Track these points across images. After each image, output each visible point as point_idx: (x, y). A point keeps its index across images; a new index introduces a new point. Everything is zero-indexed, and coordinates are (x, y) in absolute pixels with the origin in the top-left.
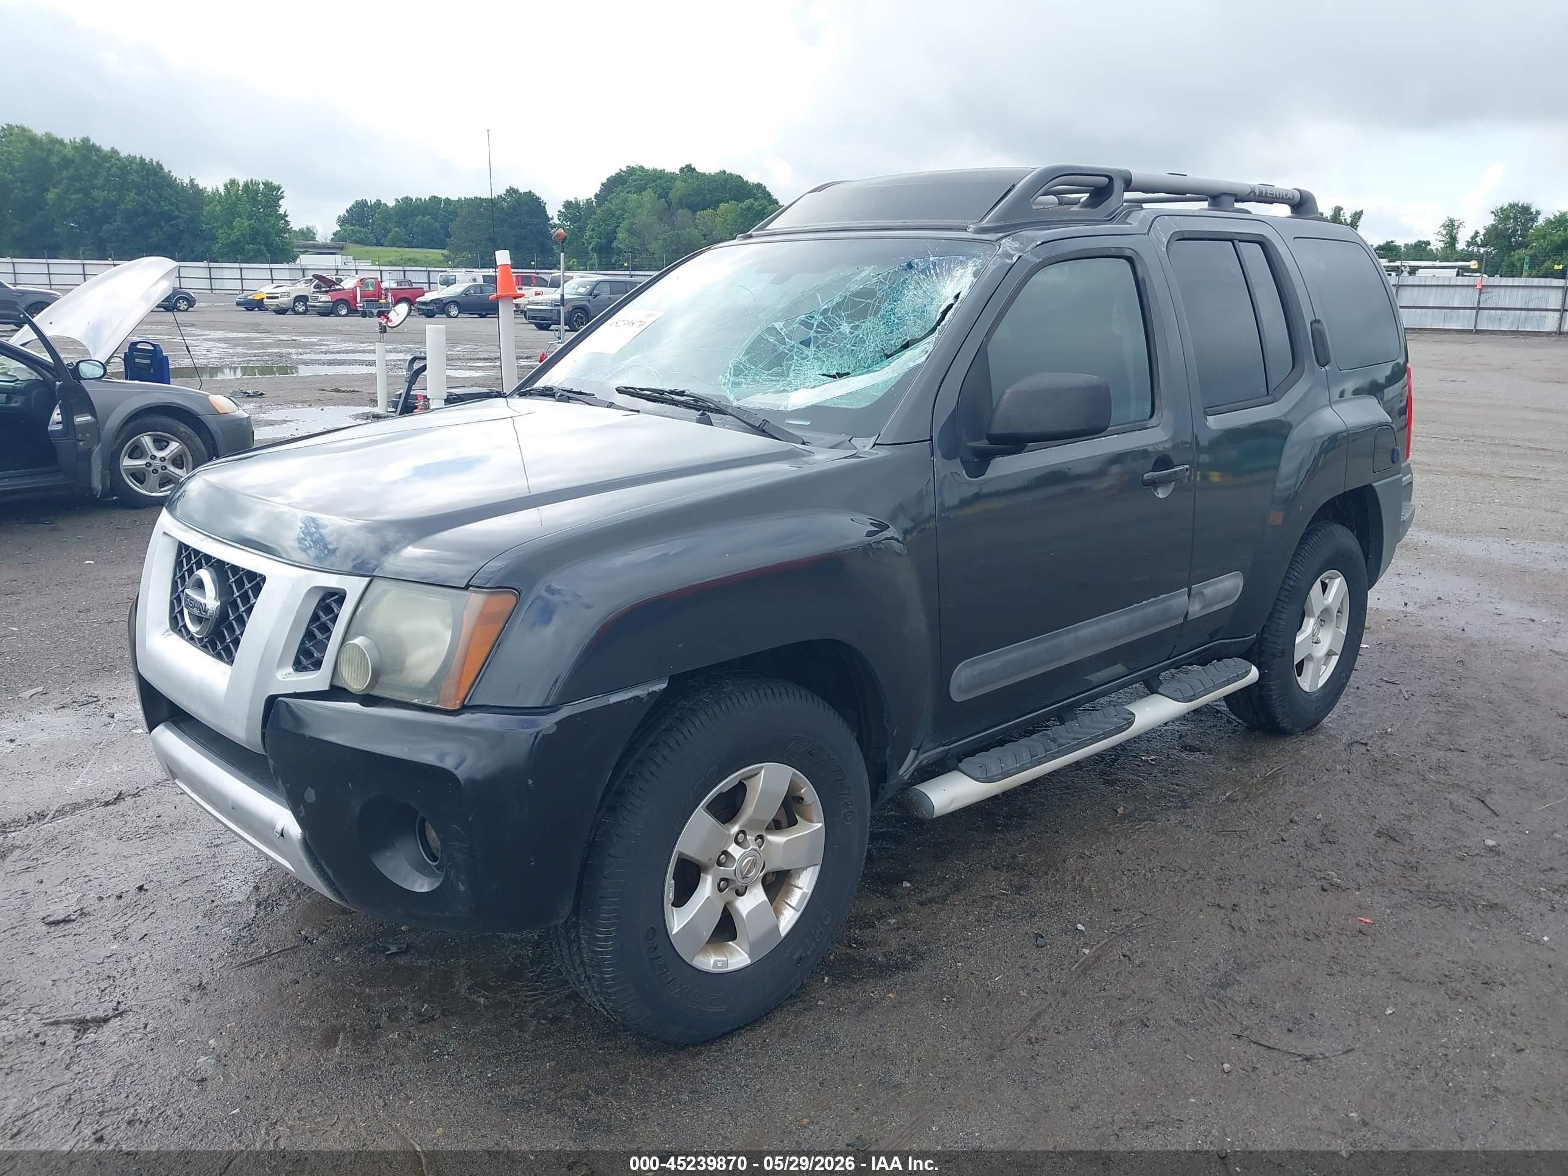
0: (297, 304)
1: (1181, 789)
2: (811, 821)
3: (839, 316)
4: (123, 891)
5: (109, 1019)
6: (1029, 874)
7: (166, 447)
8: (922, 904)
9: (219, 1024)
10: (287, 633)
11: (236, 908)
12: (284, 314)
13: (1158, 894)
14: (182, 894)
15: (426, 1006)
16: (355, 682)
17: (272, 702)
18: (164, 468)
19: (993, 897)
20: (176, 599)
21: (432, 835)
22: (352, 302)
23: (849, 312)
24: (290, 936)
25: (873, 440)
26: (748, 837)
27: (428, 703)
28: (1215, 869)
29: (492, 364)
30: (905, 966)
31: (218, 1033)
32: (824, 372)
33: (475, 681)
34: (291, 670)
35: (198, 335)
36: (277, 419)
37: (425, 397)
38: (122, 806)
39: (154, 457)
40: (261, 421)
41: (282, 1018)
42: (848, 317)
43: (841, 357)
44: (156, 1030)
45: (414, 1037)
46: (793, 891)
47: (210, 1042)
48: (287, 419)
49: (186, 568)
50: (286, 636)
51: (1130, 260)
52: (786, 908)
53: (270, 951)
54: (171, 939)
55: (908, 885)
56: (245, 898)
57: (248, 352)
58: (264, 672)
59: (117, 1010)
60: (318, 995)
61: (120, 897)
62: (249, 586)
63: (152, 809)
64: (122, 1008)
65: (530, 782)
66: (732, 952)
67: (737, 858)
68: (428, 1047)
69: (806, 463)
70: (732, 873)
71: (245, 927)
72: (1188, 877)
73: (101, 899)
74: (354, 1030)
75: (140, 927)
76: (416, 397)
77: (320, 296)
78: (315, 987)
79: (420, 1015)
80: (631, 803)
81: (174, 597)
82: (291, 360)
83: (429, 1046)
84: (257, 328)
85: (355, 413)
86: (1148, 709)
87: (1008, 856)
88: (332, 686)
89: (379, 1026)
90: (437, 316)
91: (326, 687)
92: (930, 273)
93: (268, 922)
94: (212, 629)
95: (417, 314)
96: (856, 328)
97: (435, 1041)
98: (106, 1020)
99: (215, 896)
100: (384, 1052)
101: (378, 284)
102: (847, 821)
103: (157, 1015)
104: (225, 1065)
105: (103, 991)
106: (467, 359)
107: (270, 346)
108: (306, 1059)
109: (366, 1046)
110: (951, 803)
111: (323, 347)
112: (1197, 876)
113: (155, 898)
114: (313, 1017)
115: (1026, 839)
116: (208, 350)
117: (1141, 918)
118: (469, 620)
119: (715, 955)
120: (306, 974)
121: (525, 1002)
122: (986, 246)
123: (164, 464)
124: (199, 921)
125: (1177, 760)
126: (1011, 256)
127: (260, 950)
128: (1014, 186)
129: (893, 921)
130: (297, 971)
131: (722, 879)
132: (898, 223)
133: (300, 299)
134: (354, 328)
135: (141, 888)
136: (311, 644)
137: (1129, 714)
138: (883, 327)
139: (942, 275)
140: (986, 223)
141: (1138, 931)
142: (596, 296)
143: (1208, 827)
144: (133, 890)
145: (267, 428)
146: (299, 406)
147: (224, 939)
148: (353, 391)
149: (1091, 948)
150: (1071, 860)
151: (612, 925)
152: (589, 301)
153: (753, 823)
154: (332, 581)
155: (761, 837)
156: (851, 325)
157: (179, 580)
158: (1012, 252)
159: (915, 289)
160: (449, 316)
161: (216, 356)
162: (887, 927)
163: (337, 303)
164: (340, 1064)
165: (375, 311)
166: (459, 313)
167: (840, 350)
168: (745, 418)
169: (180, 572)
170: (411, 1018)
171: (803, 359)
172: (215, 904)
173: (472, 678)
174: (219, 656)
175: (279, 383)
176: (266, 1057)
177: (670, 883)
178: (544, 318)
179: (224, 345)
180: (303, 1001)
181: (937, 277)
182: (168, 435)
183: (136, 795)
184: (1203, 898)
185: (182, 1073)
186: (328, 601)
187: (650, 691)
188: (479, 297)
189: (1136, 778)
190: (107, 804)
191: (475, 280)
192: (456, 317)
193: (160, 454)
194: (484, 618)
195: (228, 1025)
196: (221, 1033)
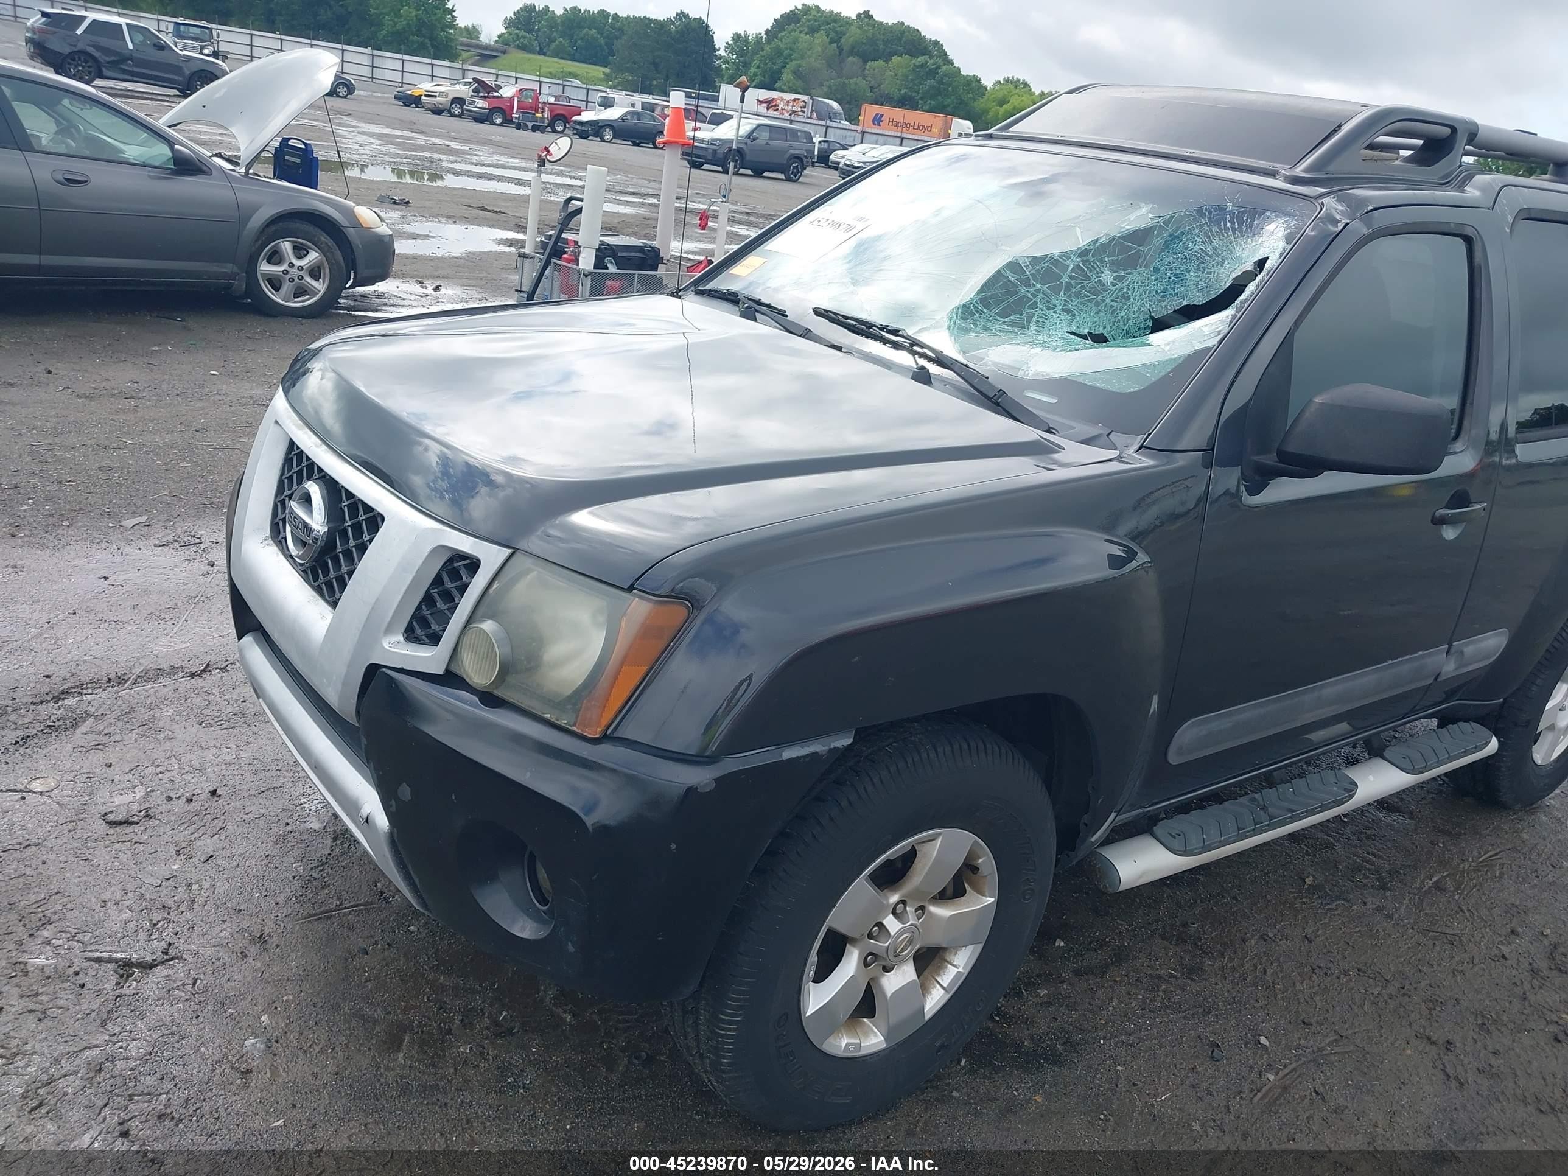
0: (453, 106)
1: (1378, 862)
2: (983, 895)
3: (1102, 261)
4: (195, 792)
5: (156, 966)
6: (1204, 952)
7: (305, 255)
8: (1077, 973)
9: (275, 995)
10: (402, 594)
11: (311, 838)
12: (439, 114)
13: (1355, 1007)
14: (256, 808)
15: (504, 1013)
16: (478, 673)
17: (373, 670)
18: (301, 278)
19: (1159, 977)
20: (280, 505)
21: (542, 875)
22: (507, 113)
23: (1115, 258)
24: (364, 888)
25: (1139, 439)
26: (908, 909)
27: (563, 722)
28: (1423, 984)
29: (641, 200)
30: (1055, 1059)
31: (271, 1008)
32: (1074, 329)
33: (624, 707)
34: (401, 638)
35: (353, 127)
36: (420, 233)
37: (576, 243)
38: (207, 682)
39: (291, 265)
40: (404, 233)
41: (344, 1000)
42: (1112, 263)
43: (1097, 313)
44: (206, 989)
45: (488, 1054)
46: (946, 968)
47: (263, 1018)
48: (431, 234)
49: (295, 469)
50: (400, 597)
51: (1468, 240)
52: (935, 987)
53: (341, 904)
54: (238, 866)
55: (1062, 944)
56: (322, 826)
57: (401, 152)
58: (369, 633)
59: (167, 954)
60: (387, 975)
61: (190, 801)
62: (364, 517)
63: (237, 690)
64: (172, 952)
65: (674, 846)
66: (867, 1033)
67: (892, 933)
68: (502, 1072)
69: (1055, 462)
70: (885, 950)
71: (318, 866)
72: (1391, 990)
73: (169, 799)
74: (422, 1032)
75: (207, 844)
76: (566, 241)
77: (477, 101)
78: (384, 963)
79: (497, 1024)
80: (785, 871)
81: (278, 500)
82: (441, 167)
83: (504, 1070)
84: (411, 126)
85: (499, 237)
86: (1371, 778)
87: (1178, 923)
88: (447, 671)
89: (449, 1032)
90: (590, 138)
91: (440, 671)
92: (1225, 225)
93: (343, 864)
94: (315, 556)
95: (571, 133)
96: (1120, 279)
97: (510, 1064)
98: (152, 966)
99: (291, 817)
100: (452, 1070)
101: (536, 99)
102: (1025, 899)
103: (209, 968)
104: (275, 1055)
105: (155, 925)
106: (617, 192)
107: (422, 148)
108: (365, 1062)
109: (432, 1057)
110: (1140, 877)
111: (474, 157)
112: (1403, 991)
113: (227, 808)
114: (378, 1005)
115: (1199, 901)
116: (361, 145)
117: (1336, 1040)
118: (628, 629)
119: (848, 1037)
120: (376, 943)
121: (616, 1029)
122: (1302, 203)
123: (301, 273)
124: (268, 848)
125: (1373, 820)
126: (1336, 222)
127: (331, 900)
128: (1340, 126)
129: (1044, 992)
130: (368, 937)
131: (871, 954)
132: (1185, 152)
133: (459, 101)
134: (506, 140)
135: (214, 793)
136: (429, 612)
137: (1351, 783)
138: (1155, 283)
139: (1241, 231)
140: (1305, 171)
141: (1333, 1058)
142: (754, 140)
143: (1412, 921)
144: (206, 795)
145: (409, 241)
146: (444, 220)
147: (294, 877)
148: (500, 212)
149: (1277, 1074)
150: (1253, 941)
151: (740, 1008)
152: (746, 144)
153: (917, 894)
154: (465, 544)
155: (922, 908)
156: (1115, 274)
157: (286, 481)
158: (1338, 217)
159: (1202, 242)
160: (603, 140)
161: (368, 152)
162: (1036, 1000)
163: (493, 110)
164: (402, 1077)
165: (530, 125)
166: (613, 137)
167: (1097, 304)
168: (975, 382)
169: (289, 471)
170: (487, 1028)
171: (1049, 309)
172: (289, 828)
173: (620, 703)
174: (318, 590)
175: (427, 192)
176: (321, 1051)
177: (813, 958)
178: (698, 156)
179: (377, 142)
180: (370, 980)
181: (1234, 233)
182: (309, 244)
183: (223, 669)
184: (1411, 1024)
185: (225, 1056)
186: (456, 565)
187: (832, 747)
188: (635, 124)
189: (1325, 837)
190: (192, 675)
191: (633, 105)
192: (609, 142)
193: (298, 263)
194: (646, 632)
195: (285, 998)
196: (276, 1008)
